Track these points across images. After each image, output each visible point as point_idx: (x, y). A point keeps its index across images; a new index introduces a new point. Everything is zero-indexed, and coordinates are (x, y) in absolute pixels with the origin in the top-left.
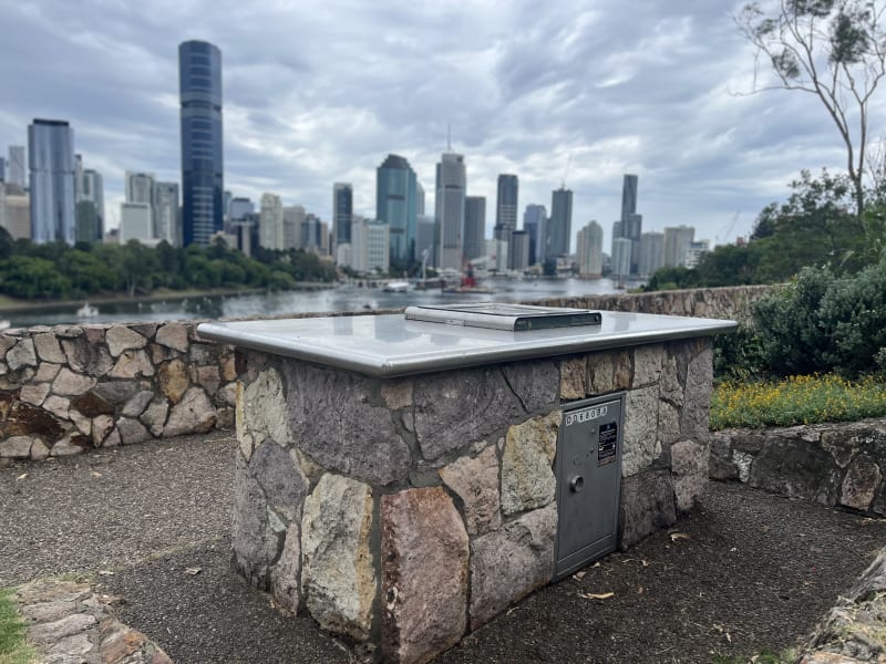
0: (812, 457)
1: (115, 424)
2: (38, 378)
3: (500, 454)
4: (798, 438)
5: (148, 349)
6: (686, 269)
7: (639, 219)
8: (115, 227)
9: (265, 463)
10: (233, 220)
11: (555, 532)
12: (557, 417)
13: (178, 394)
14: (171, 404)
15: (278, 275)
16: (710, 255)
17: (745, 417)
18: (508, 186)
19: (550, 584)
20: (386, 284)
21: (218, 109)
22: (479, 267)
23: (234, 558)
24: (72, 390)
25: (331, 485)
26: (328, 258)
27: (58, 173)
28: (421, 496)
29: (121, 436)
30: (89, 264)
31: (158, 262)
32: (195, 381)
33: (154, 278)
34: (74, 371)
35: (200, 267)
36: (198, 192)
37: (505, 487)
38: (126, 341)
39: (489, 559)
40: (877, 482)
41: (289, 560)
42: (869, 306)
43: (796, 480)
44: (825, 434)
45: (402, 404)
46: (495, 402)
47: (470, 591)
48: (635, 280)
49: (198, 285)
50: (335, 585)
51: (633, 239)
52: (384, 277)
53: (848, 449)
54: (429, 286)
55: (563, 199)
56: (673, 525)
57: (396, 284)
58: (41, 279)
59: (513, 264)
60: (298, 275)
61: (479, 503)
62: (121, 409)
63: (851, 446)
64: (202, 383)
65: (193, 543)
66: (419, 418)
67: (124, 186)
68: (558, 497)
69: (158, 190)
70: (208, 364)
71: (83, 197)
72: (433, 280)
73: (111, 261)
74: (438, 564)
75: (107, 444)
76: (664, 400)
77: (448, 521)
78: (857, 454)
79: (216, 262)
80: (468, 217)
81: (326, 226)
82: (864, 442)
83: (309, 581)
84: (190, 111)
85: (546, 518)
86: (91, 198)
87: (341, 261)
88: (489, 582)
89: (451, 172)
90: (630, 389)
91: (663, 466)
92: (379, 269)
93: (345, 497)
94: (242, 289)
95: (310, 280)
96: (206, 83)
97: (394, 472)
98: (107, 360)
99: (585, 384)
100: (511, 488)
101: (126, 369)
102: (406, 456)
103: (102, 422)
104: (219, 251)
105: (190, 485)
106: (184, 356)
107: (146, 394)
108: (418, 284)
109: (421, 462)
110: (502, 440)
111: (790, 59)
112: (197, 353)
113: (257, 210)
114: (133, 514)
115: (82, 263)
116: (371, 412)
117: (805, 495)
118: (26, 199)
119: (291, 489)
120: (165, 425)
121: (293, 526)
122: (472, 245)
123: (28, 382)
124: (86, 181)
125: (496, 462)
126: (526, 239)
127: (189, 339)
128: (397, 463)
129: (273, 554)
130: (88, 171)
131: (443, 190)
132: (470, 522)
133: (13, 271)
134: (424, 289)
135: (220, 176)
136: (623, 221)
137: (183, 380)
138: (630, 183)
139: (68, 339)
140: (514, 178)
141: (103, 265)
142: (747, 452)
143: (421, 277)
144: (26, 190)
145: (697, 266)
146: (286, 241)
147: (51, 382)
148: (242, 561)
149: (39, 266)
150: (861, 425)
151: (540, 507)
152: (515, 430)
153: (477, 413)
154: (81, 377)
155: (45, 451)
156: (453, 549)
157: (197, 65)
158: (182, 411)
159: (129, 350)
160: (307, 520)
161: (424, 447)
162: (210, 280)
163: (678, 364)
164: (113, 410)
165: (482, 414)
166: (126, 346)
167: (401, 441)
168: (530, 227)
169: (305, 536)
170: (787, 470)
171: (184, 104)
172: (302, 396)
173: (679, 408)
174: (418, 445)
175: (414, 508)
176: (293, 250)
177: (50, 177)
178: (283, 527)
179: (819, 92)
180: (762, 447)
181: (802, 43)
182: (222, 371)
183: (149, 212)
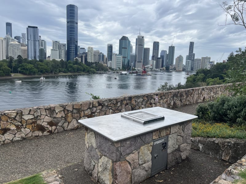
0: (216, 147)
1: (56, 128)
2: (41, 118)
3: (139, 153)
4: (214, 142)
5: (64, 111)
6: (207, 69)
7: (194, 55)
8: (49, 55)
9: (91, 150)
10: (80, 54)
11: (151, 167)
12: (152, 144)
13: (70, 121)
14: (69, 123)
15: (92, 69)
16: (215, 66)
17: (203, 134)
18: (156, 45)
19: (150, 177)
20: (121, 72)
21: (77, 23)
22: (147, 68)
23: (84, 168)
24: (48, 121)
25: (104, 159)
26: (105, 65)
27: (35, 41)
28: (122, 163)
29: (58, 131)
30: (43, 66)
31: (60, 65)
32: (74, 117)
33: (59, 70)
34: (48, 116)
35: (71, 67)
36: (71, 46)
37: (140, 159)
38: (59, 109)
39: (136, 174)
40: (230, 155)
41: (95, 171)
42: (236, 107)
43: (212, 152)
44: (220, 142)
45: (118, 146)
46: (138, 143)
47: (131, 180)
48: (192, 72)
49: (70, 72)
50: (104, 178)
51: (192, 60)
52: (121, 70)
53: (225, 146)
54: (133, 73)
55: (172, 49)
56: (181, 163)
57: (124, 72)
58: (30, 69)
59: (157, 67)
60: (97, 69)
61: (134, 163)
62: (58, 124)
63: (225, 145)
64: (76, 118)
65: (75, 162)
66: (122, 148)
67: (52, 44)
68: (152, 160)
69: (61, 45)
70: (77, 113)
71: (41, 47)
72: (134, 71)
73: (48, 65)
74: (125, 176)
75: (55, 132)
76: (178, 135)
77: (127, 167)
78: (227, 147)
79: (75, 66)
80: (144, 54)
81: (105, 56)
82: (228, 145)
83: (99, 176)
84: (69, 24)
85: (149, 164)
86: (43, 48)
87: (109, 66)
88: (136, 178)
89: (140, 41)
90: (170, 134)
91: (178, 150)
92: (119, 68)
93: (107, 162)
94: (82, 73)
95: (100, 71)
96: (74, 16)
97: (116, 159)
98: (55, 113)
99: (159, 136)
100: (141, 159)
101: (59, 116)
102: (119, 156)
103: (54, 127)
104: (76, 62)
105: (74, 146)
106: (72, 112)
107: (63, 121)
108: (130, 72)
109: (122, 156)
110: (139, 150)
111: (236, 16)
112: (75, 111)
113: (87, 51)
114: (62, 153)
115: (41, 65)
116: (112, 147)
117: (214, 156)
118: (26, 48)
119: (96, 157)
120: (67, 128)
121: (97, 164)
122: (146, 62)
123: (39, 119)
124: (42, 43)
125: (138, 154)
126: (161, 60)
127: (73, 108)
128: (117, 157)
129: (92, 169)
130: (42, 40)
131: (138, 46)
132: (132, 167)
133: (23, 67)
134: (132, 74)
135: (77, 42)
136: (189, 55)
137: (72, 117)
138: (192, 44)
139: (47, 109)
140: (158, 42)
141: (46, 66)
142: (202, 144)
143: (131, 70)
144: (26, 45)
145: (211, 69)
146: (94, 60)
147: (43, 119)
148: (86, 169)
149: (30, 66)
150: (228, 140)
151: (147, 162)
152: (142, 148)
153: (134, 145)
154: (49, 118)
155: (42, 134)
156: (128, 173)
157: (71, 11)
158: (71, 124)
159: (60, 111)
160: (99, 164)
161: (122, 154)
162: (74, 70)
163: (182, 127)
164: (56, 125)
165: (135, 145)
166: (59, 110)
167: (118, 153)
168: (162, 57)
169: (99, 167)
170: (210, 149)
171: (68, 22)
172: (99, 140)
173: (183, 137)
174: (121, 153)
175: (120, 165)
176: (96, 62)
177: (32, 42)
178: (94, 164)
179: (244, 25)
180: (205, 143)
181: (240, 11)
182: (80, 115)
183: (58, 51)
